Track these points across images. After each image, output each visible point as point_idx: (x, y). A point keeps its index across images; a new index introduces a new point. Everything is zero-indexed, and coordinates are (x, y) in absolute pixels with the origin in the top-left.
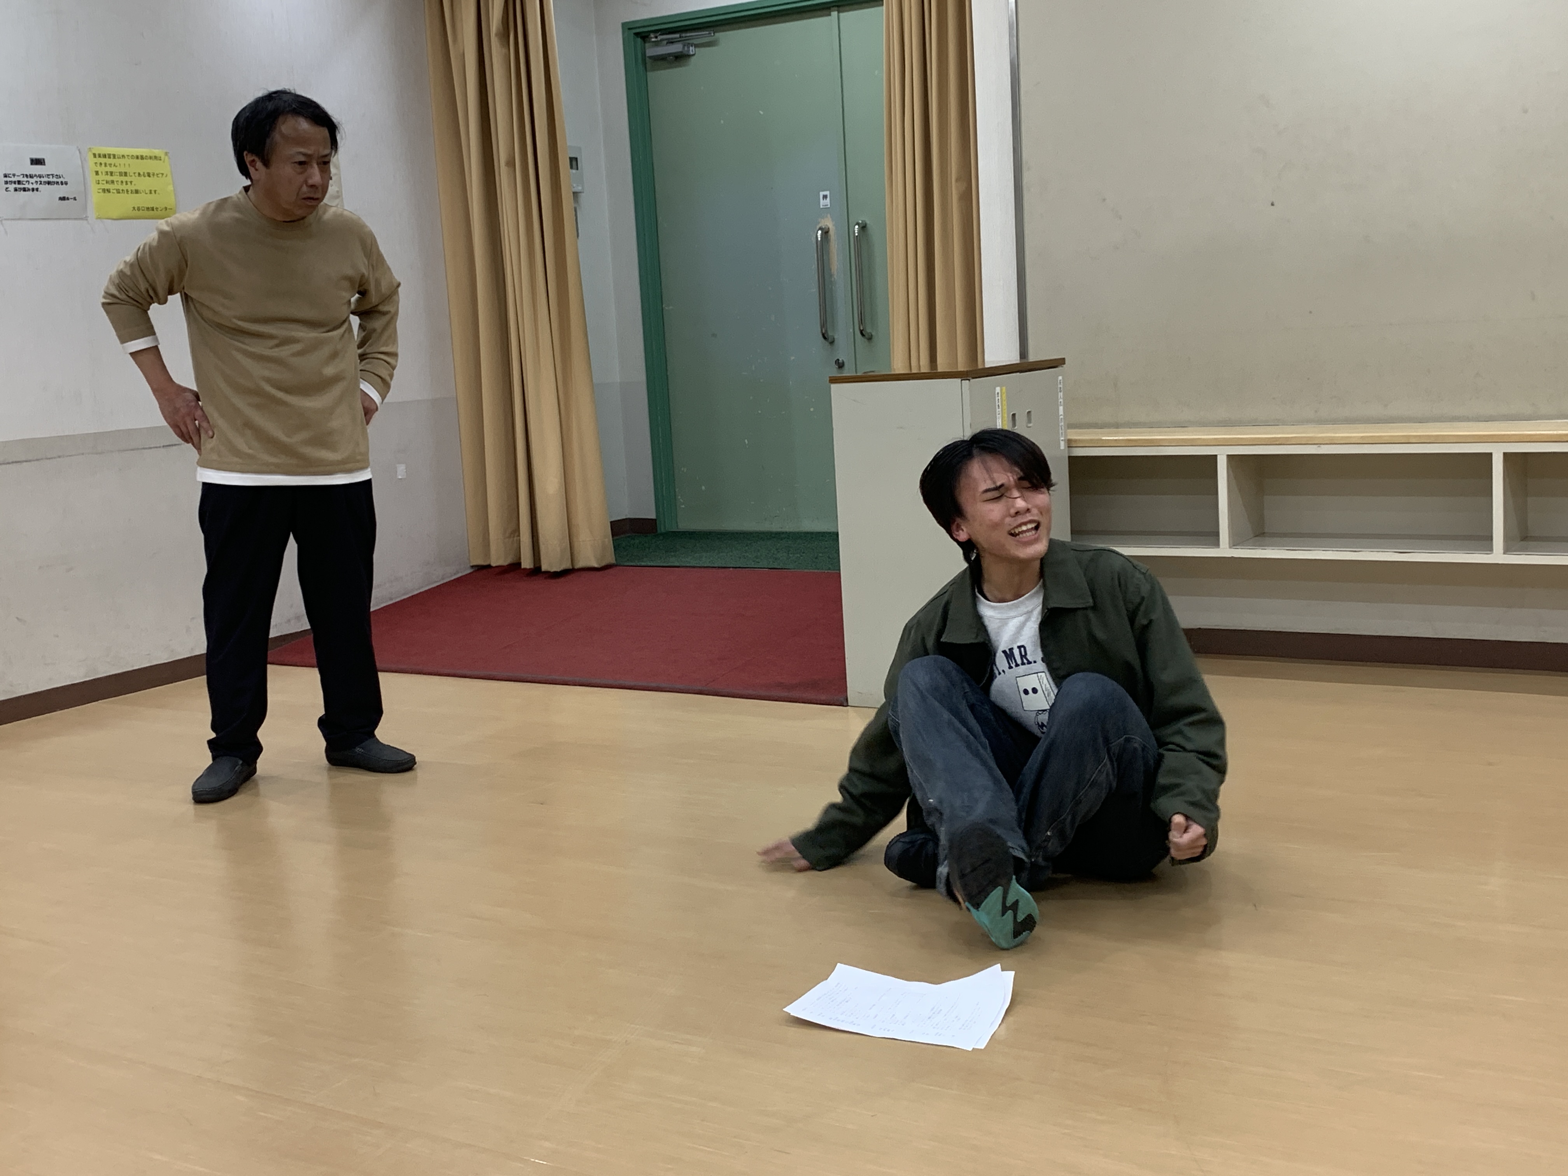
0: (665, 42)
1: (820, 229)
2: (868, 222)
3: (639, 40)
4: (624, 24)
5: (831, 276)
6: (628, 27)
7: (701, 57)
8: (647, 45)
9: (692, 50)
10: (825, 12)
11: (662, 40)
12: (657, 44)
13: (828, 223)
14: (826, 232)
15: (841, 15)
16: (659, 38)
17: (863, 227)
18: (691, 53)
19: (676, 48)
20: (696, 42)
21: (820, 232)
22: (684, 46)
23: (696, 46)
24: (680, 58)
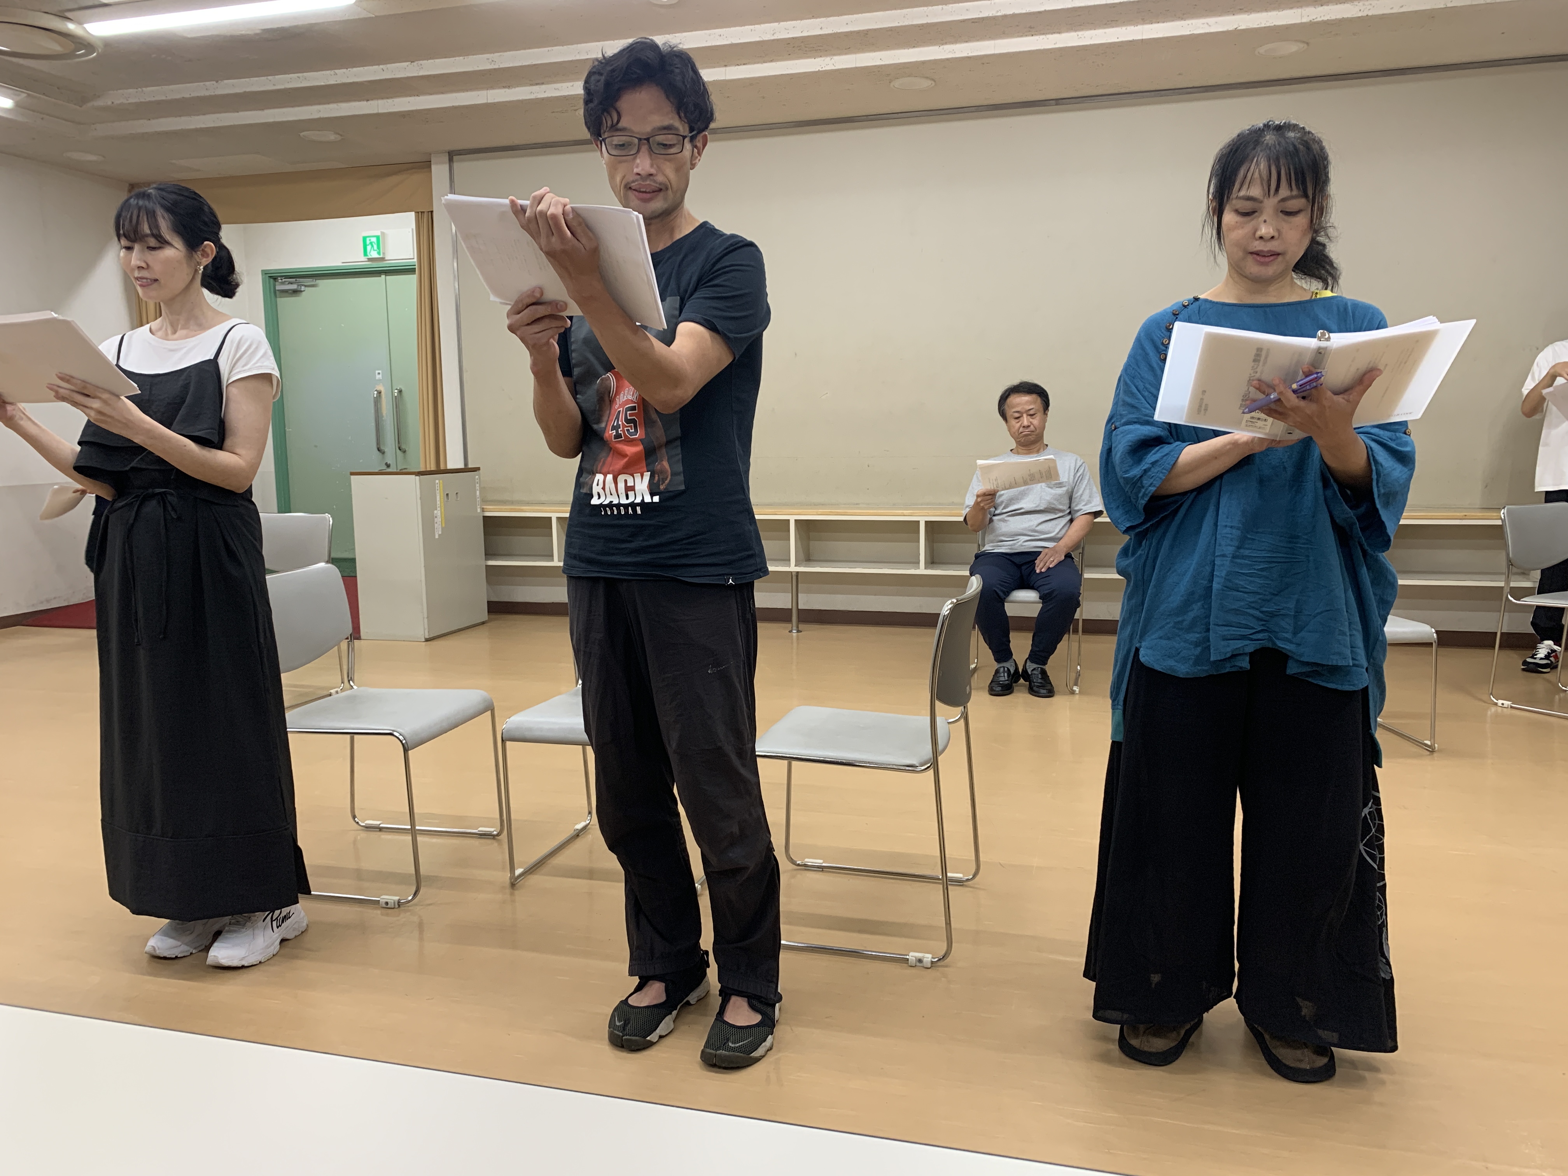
0: (287, 283)
1: (376, 390)
2: (403, 389)
3: (272, 280)
4: (262, 271)
5: (383, 417)
6: (265, 273)
7: (308, 292)
8: (277, 283)
9: (303, 288)
10: (379, 275)
11: (285, 281)
12: (283, 283)
13: (380, 388)
14: (379, 393)
15: (387, 277)
16: (284, 280)
17: (400, 391)
18: (302, 290)
19: (294, 287)
20: (306, 284)
21: (376, 392)
22: (298, 286)
23: (306, 286)
24: (296, 292)
